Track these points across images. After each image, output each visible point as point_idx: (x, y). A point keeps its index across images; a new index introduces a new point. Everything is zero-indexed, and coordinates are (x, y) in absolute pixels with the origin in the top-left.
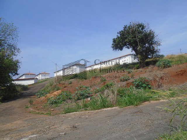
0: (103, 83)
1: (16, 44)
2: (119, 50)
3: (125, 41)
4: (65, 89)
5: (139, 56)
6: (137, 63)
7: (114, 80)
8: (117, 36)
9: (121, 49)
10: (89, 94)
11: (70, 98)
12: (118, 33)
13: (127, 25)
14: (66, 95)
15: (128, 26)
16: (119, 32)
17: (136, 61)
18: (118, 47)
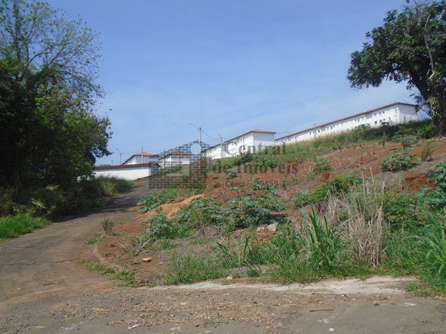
0: (321, 176)
1: (96, 75)
2: (370, 86)
3: (389, 58)
4: (216, 190)
5: (432, 100)
6: (427, 122)
7: (358, 169)
8: (365, 44)
9: (376, 81)
10: (274, 209)
11: (214, 221)
12: (368, 35)
13: (395, 11)
14: (205, 211)
15: (400, 12)
16: (371, 33)
17: (423, 115)
18: (367, 77)
